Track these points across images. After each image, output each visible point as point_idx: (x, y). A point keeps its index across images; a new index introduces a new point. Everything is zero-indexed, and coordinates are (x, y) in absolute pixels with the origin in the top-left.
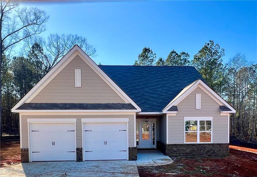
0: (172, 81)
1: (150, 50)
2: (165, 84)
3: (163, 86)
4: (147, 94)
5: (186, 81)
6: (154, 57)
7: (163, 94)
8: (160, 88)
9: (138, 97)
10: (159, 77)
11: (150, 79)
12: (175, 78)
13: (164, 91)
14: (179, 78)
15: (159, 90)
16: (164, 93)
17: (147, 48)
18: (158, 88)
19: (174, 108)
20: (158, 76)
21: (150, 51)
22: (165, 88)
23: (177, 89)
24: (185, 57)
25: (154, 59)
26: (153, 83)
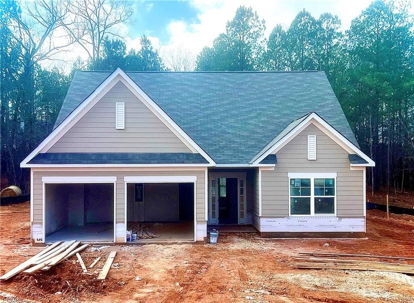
0: (278, 104)
1: (253, 12)
2: (263, 109)
3: (259, 114)
4: (230, 131)
5: (302, 104)
6: (262, 27)
7: (258, 130)
8: (255, 117)
9: (215, 135)
10: (255, 97)
11: (238, 101)
12: (283, 97)
13: (261, 125)
14: (291, 98)
15: (252, 122)
16: (261, 128)
17: (247, 7)
18: (251, 118)
19: (271, 159)
20: (253, 94)
21: (252, 15)
22: (263, 119)
23: (283, 120)
24: (332, 25)
25: (262, 33)
26: (243, 108)
